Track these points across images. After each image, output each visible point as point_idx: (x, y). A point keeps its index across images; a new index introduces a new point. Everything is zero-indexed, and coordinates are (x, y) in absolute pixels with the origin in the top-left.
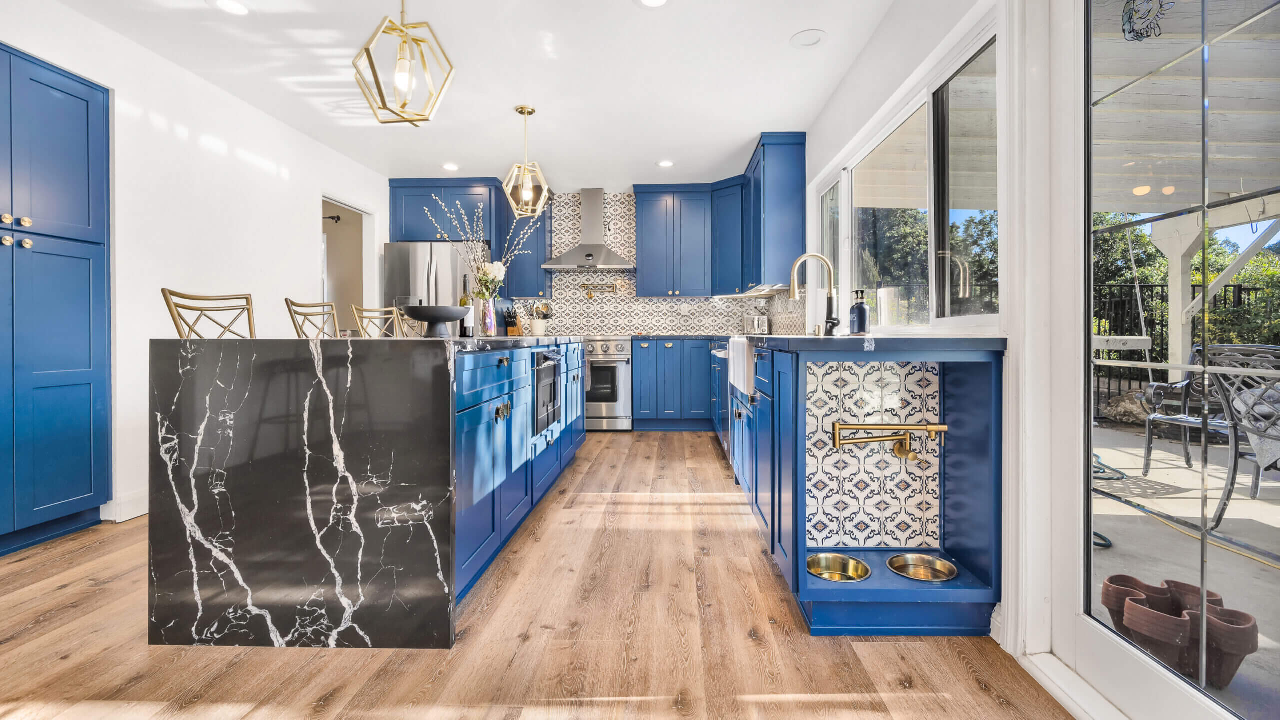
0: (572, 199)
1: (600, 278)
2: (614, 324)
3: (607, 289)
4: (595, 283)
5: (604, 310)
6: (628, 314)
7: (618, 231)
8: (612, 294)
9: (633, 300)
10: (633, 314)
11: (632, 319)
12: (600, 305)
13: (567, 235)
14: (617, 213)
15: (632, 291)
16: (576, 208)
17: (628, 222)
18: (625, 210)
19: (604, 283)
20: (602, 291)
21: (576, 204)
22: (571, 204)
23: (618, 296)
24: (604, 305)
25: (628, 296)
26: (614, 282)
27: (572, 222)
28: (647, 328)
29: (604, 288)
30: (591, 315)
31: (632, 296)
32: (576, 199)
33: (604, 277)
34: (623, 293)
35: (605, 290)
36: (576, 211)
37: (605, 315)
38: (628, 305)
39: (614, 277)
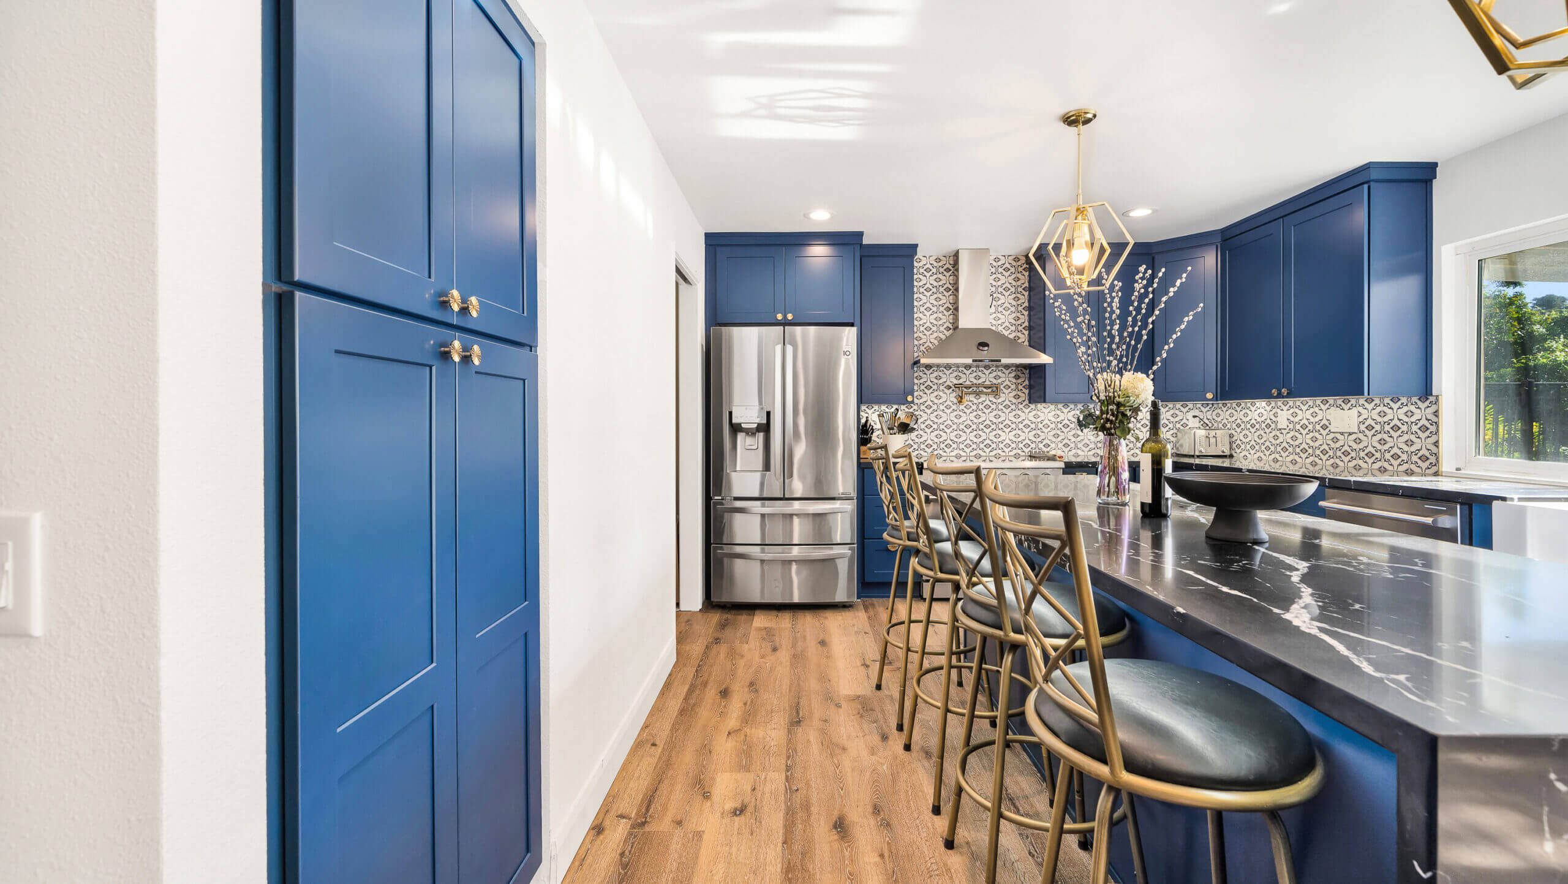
0: (935, 264)
1: (975, 374)
2: (995, 440)
3: (985, 390)
4: (968, 383)
5: (980, 420)
6: (1013, 426)
7: (1000, 309)
8: (992, 398)
9: (1021, 406)
10: (1021, 426)
11: (1019, 432)
12: (975, 413)
13: (928, 314)
14: (999, 283)
15: (1019, 393)
16: (940, 276)
17: (1014, 296)
18: (1011, 279)
19: (980, 381)
20: (978, 394)
21: (941, 270)
22: (934, 270)
23: (1000, 401)
24: (980, 413)
25: (1014, 401)
26: (995, 381)
27: (935, 296)
28: (1041, 446)
29: (980, 389)
30: (962, 427)
31: (1020, 400)
32: (940, 264)
33: (980, 374)
34: (1007, 396)
35: (982, 392)
36: (940, 280)
37: (981, 427)
38: (1014, 413)
39: (994, 374)
